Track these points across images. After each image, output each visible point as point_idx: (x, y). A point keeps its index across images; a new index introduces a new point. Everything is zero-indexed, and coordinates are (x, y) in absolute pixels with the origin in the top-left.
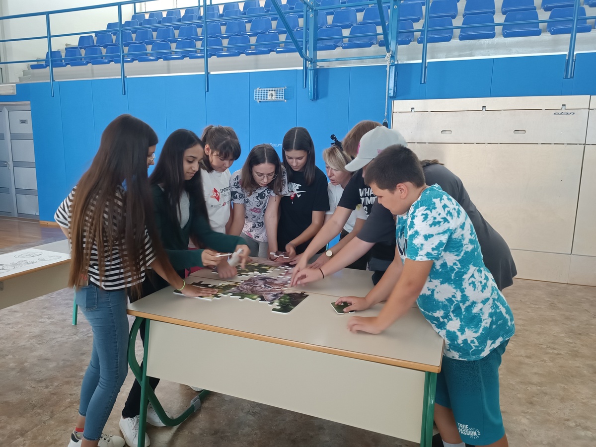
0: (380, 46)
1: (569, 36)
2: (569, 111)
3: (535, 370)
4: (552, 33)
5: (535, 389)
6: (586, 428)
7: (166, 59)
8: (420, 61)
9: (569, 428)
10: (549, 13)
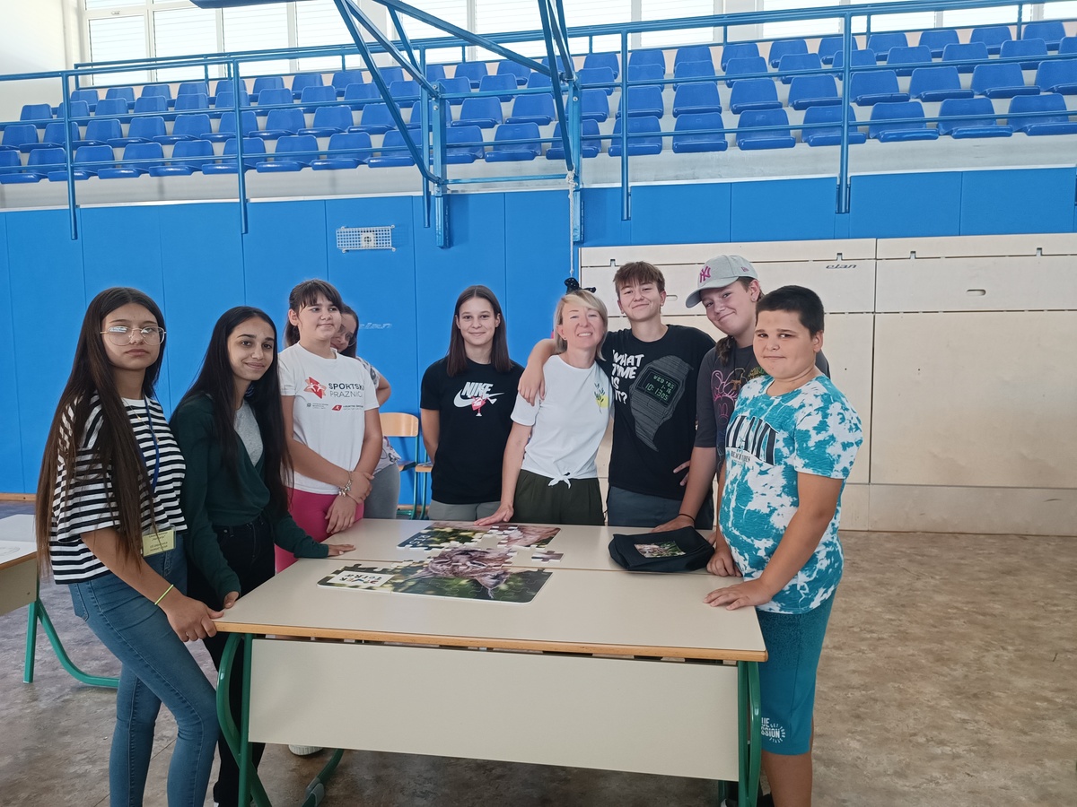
0: (549, 158)
1: (838, 148)
2: (848, 263)
3: (852, 666)
4: (812, 145)
5: (857, 694)
6: (942, 743)
7: (155, 173)
8: (619, 185)
9: (918, 745)
10: (802, 113)
